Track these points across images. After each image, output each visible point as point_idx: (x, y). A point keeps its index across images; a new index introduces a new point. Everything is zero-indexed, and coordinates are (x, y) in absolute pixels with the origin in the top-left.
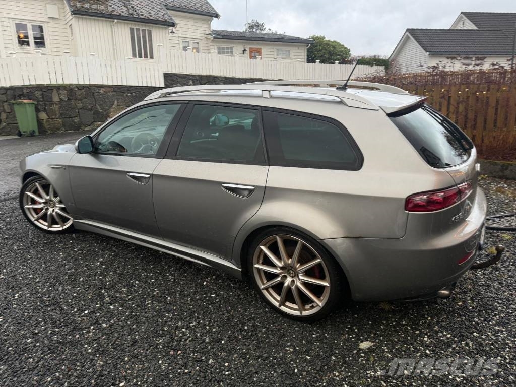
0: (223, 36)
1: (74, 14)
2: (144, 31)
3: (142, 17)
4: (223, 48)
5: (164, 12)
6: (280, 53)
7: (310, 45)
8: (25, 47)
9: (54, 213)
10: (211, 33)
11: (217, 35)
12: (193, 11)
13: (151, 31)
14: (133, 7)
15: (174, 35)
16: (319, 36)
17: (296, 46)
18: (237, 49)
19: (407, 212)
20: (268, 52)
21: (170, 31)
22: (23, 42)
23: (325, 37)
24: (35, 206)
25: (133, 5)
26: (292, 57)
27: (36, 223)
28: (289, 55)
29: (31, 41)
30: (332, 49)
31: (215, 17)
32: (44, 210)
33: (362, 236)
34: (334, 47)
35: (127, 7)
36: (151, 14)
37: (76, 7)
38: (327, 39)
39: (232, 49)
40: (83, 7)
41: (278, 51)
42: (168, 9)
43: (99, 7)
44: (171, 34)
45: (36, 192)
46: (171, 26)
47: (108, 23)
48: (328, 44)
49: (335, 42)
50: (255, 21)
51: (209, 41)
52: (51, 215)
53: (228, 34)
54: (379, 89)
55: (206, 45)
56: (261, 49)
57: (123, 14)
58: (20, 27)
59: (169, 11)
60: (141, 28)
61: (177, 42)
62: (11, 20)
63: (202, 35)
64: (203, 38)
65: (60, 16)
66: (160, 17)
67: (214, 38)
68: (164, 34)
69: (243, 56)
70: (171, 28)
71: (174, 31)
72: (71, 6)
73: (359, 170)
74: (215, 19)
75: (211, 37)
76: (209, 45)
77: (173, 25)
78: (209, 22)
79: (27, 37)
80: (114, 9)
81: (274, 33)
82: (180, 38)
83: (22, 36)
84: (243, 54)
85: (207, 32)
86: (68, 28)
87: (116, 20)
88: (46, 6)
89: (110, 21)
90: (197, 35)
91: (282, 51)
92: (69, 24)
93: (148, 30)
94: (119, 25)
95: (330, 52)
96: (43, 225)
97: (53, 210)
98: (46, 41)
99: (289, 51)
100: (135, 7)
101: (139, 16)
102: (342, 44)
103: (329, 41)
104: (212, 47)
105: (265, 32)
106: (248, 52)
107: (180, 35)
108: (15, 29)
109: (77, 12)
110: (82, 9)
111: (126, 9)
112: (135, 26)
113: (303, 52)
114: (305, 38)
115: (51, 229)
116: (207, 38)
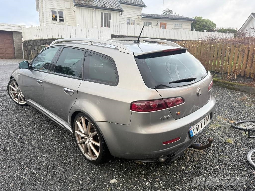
0: (147, 17)
1: (76, 6)
2: (107, 14)
3: (107, 7)
4: (147, 23)
5: (118, 5)
6: (176, 25)
7: (193, 21)
8: (55, 22)
9: (21, 96)
10: (141, 15)
11: (145, 16)
12: (133, 4)
13: (111, 14)
14: (103, 3)
15: (122, 16)
16: (199, 17)
17: (185, 22)
18: (154, 23)
19: (131, 111)
20: (170, 25)
21: (120, 14)
22: (54, 19)
23: (202, 17)
24: (13, 92)
25: (104, 2)
26: (183, 27)
27: (14, 99)
28: (181, 27)
29: (58, 18)
30: (205, 23)
31: (144, 7)
32: (17, 94)
33: (112, 122)
34: (206, 23)
35: (101, 3)
36: (111, 6)
37: (77, 3)
38: (203, 18)
39: (151, 23)
40: (80, 3)
41: (175, 24)
42: (120, 3)
43: (88, 3)
44: (120, 16)
45: (14, 86)
46: (121, 12)
47: (91, 11)
48: (203, 21)
49: (208, 20)
50: (168, 9)
51: (140, 19)
52: (20, 96)
53: (150, 16)
54: (166, 44)
55: (138, 21)
56: (166, 23)
57: (98, 6)
58: (54, 12)
59: (121, 5)
60: (106, 13)
61: (124, 20)
62: (50, 9)
63: (137, 16)
64: (137, 18)
65: (71, 7)
66: (116, 7)
67: (142, 17)
68: (117, 15)
69: (157, 26)
70: (121, 13)
71: (122, 14)
72: (75, 3)
73: (116, 86)
74: (144, 8)
75: (141, 17)
76: (139, 21)
77: (122, 11)
78: (141, 10)
79: (56, 17)
80: (94, 4)
81: (178, 15)
82: (126, 18)
83: (54, 16)
84: (157, 25)
85: (139, 15)
86: (74, 12)
87: (95, 9)
88: (65, 3)
89: (92, 10)
90: (134, 16)
91: (178, 24)
92: (74, 11)
93: (109, 14)
94: (96, 11)
95: (204, 25)
96: (17, 101)
97: (21, 95)
98: (64, 19)
99: (181, 25)
100: (105, 3)
101: (105, 7)
102: (212, 21)
103: (204, 19)
104: (141, 22)
105: (173, 15)
106: (159, 25)
107: (126, 16)
108: (51, 13)
109: (77, 5)
110: (80, 4)
111: (100, 4)
112: (104, 12)
113: (189, 25)
114: (191, 18)
115: (20, 103)
116: (139, 18)
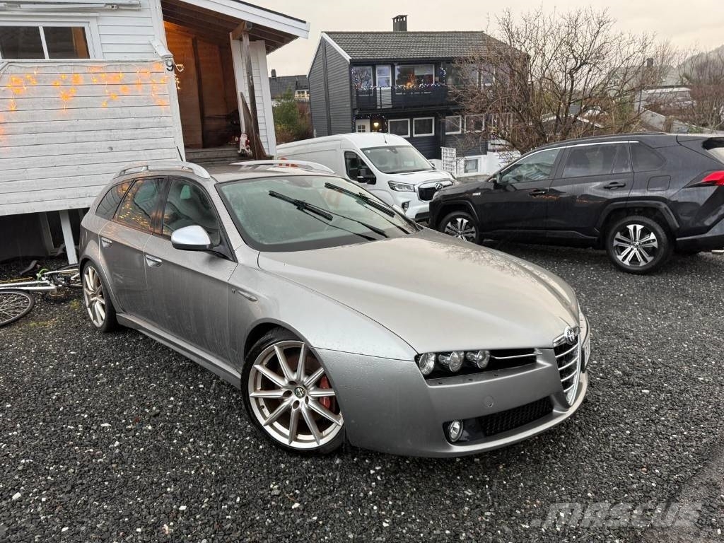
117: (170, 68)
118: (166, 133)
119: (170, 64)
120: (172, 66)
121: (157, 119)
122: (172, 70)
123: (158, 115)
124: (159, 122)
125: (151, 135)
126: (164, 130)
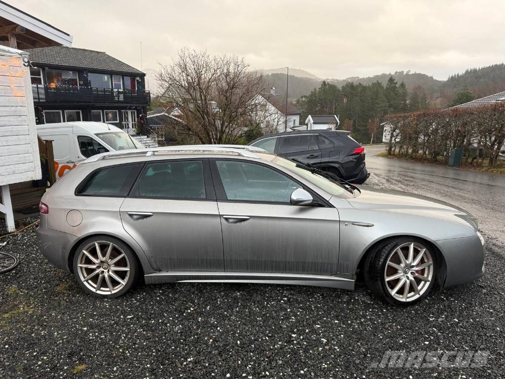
117: (26, 64)
118: (21, 121)
119: (26, 60)
120: (28, 62)
121: (13, 108)
122: (27, 66)
123: (14, 105)
124: (15, 111)
125: (7, 123)
126: (20, 119)
